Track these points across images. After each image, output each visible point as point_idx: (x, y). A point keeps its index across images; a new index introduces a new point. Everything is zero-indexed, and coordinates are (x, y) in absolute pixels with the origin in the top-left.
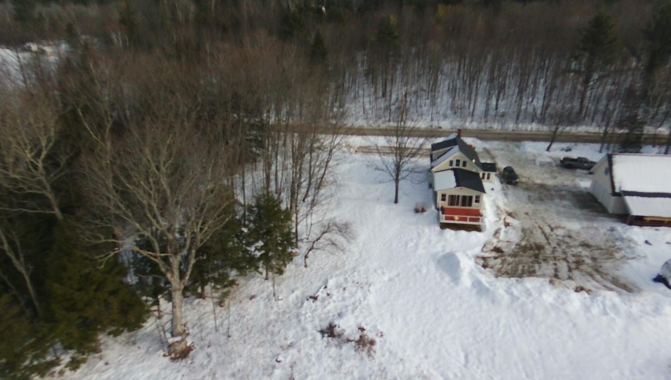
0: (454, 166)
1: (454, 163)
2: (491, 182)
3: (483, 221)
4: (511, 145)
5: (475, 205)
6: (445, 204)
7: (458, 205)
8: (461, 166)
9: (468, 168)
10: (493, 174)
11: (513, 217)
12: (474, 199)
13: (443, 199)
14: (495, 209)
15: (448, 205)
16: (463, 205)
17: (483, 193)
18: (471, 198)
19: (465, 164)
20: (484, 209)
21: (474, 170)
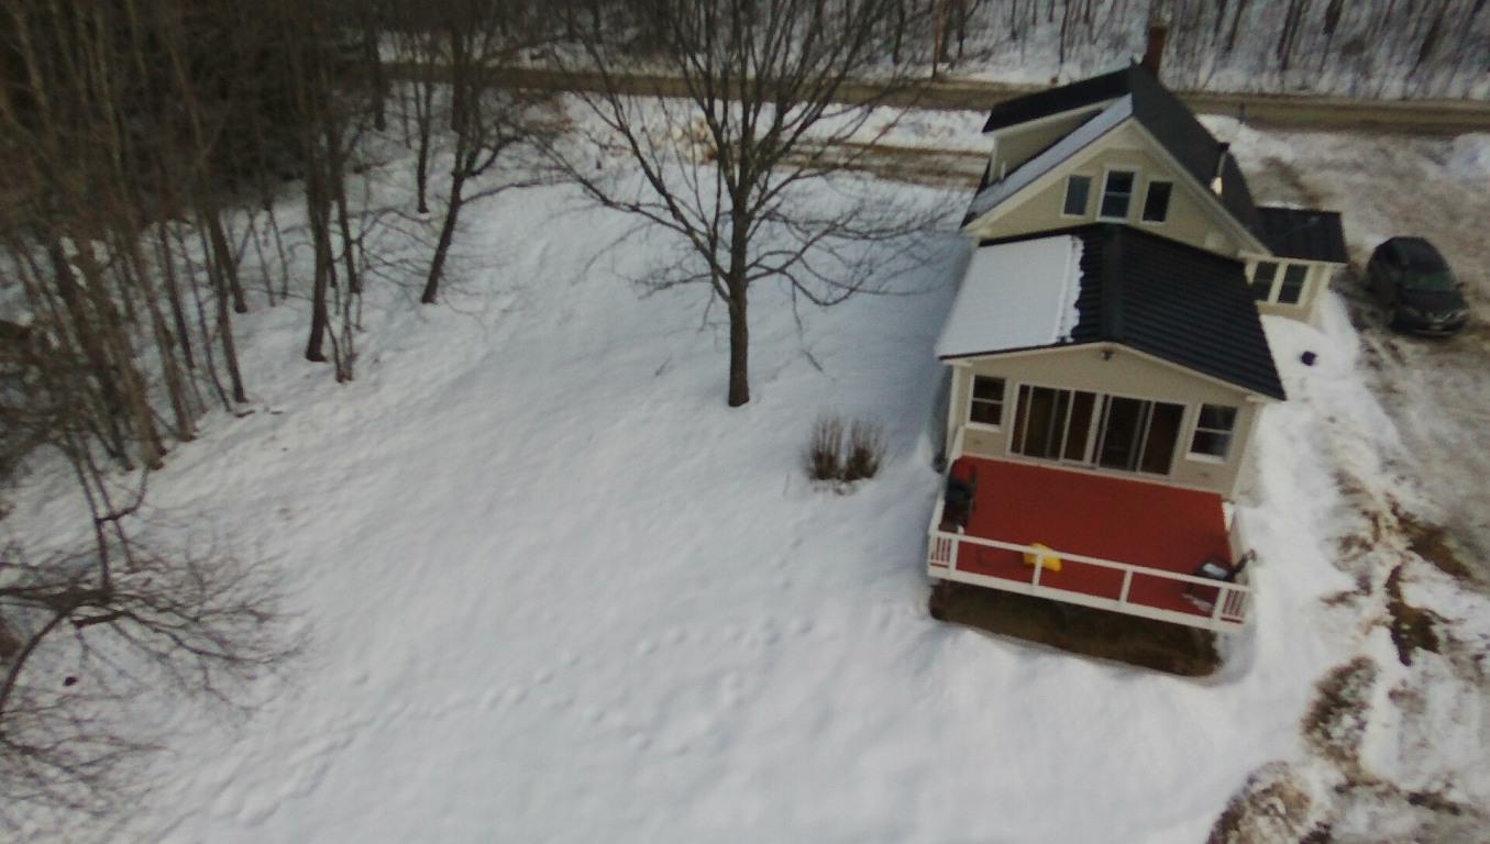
0: (1094, 213)
1: (1098, 193)
2: (1303, 317)
3: (1236, 605)
4: (1404, 153)
5: (1188, 466)
6: (995, 442)
7: (1076, 452)
8: (1135, 217)
9: (1177, 226)
10: (1320, 276)
11: (1458, 572)
12: (1189, 426)
13: (985, 412)
14: (1330, 496)
15: (1015, 448)
16: (1114, 454)
17: (1255, 397)
18: (1170, 415)
19: (1158, 200)
20: (1255, 497)
21: (1212, 243)
